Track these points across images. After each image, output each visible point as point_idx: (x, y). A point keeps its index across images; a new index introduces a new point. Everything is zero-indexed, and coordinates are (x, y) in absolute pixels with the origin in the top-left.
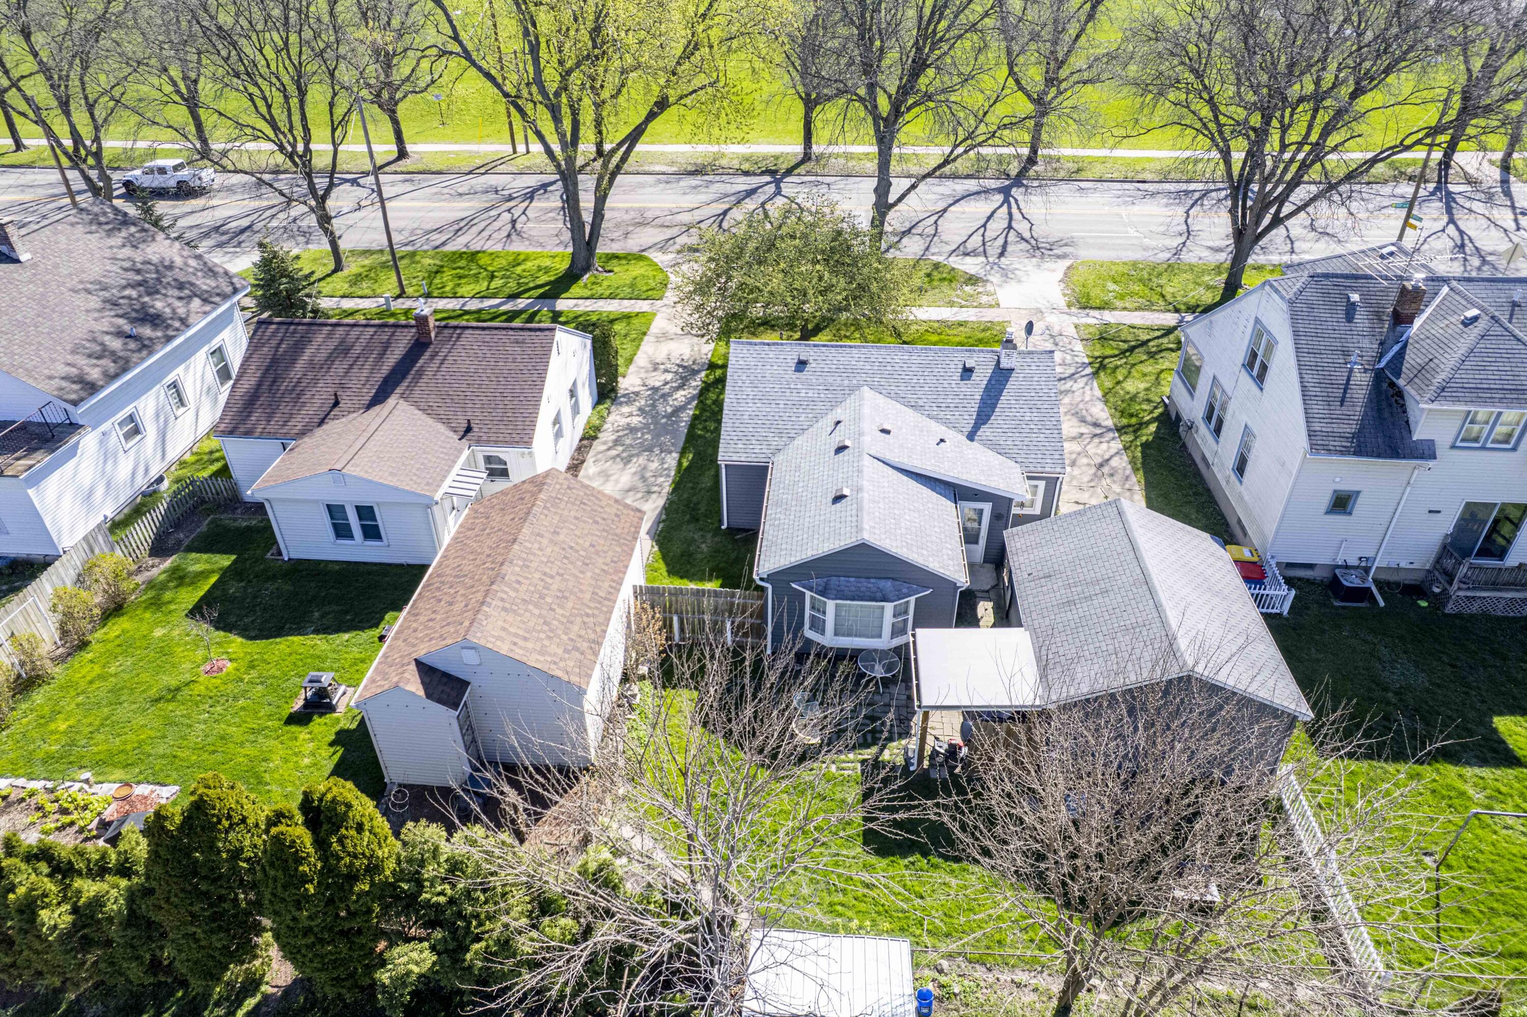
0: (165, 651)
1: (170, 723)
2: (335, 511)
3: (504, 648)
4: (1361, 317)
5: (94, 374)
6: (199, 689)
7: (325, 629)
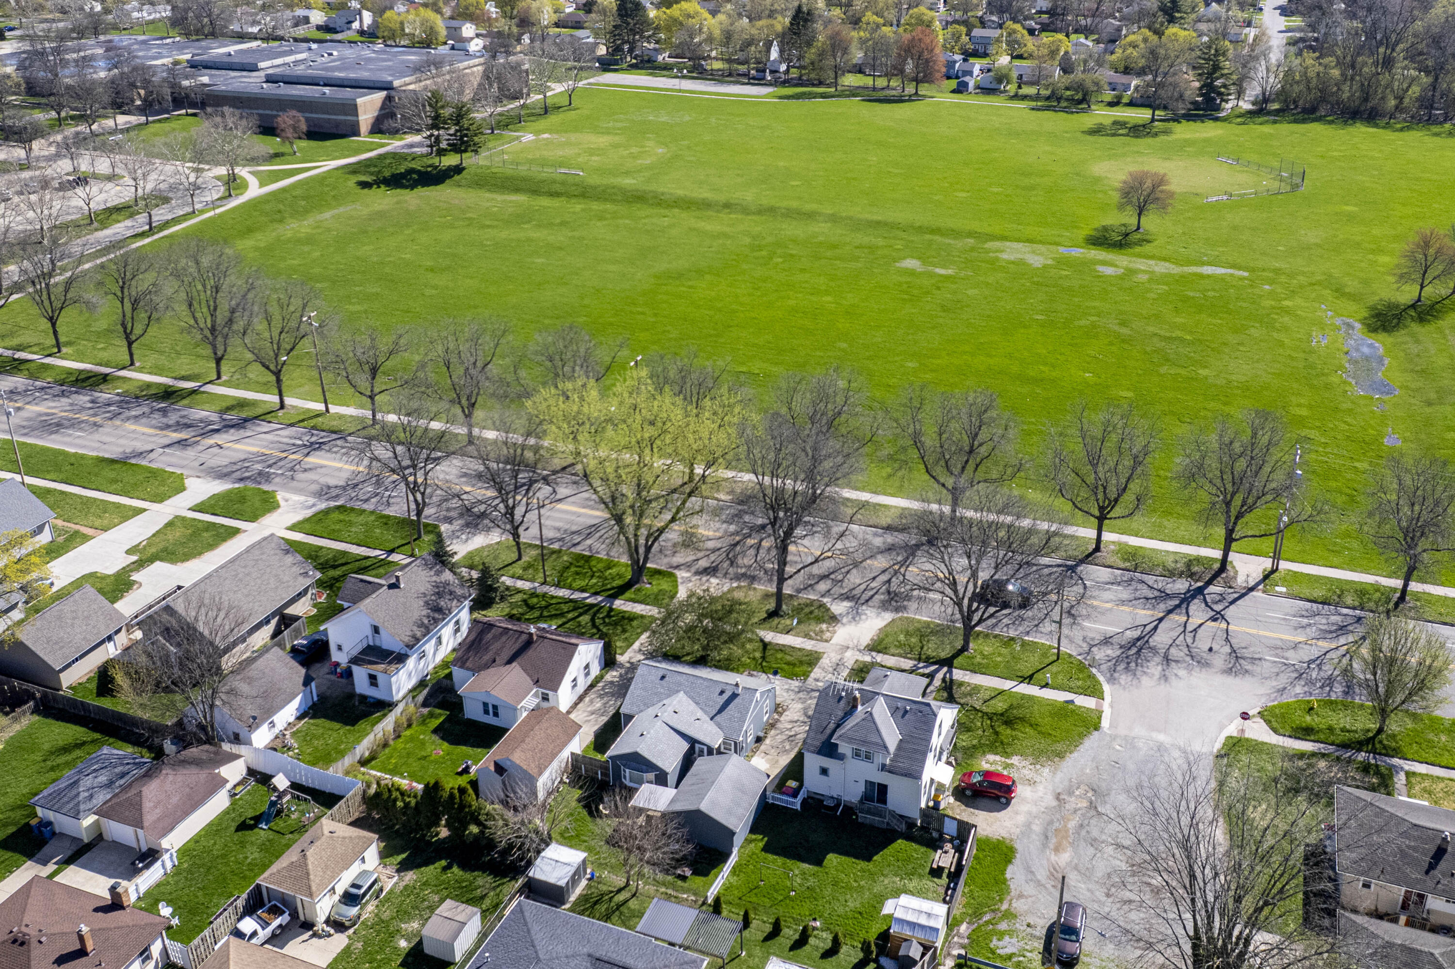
0: (423, 743)
1: (423, 767)
2: (485, 705)
3: (518, 762)
4: (842, 703)
5: (419, 634)
6: (432, 758)
7: (473, 746)
